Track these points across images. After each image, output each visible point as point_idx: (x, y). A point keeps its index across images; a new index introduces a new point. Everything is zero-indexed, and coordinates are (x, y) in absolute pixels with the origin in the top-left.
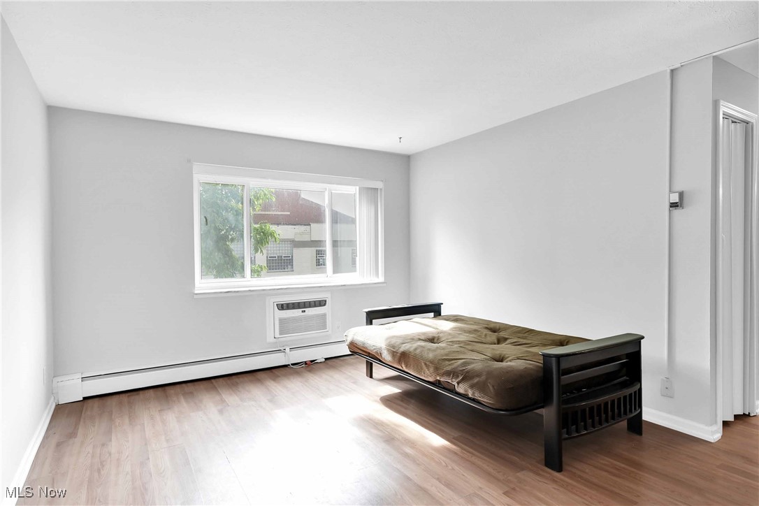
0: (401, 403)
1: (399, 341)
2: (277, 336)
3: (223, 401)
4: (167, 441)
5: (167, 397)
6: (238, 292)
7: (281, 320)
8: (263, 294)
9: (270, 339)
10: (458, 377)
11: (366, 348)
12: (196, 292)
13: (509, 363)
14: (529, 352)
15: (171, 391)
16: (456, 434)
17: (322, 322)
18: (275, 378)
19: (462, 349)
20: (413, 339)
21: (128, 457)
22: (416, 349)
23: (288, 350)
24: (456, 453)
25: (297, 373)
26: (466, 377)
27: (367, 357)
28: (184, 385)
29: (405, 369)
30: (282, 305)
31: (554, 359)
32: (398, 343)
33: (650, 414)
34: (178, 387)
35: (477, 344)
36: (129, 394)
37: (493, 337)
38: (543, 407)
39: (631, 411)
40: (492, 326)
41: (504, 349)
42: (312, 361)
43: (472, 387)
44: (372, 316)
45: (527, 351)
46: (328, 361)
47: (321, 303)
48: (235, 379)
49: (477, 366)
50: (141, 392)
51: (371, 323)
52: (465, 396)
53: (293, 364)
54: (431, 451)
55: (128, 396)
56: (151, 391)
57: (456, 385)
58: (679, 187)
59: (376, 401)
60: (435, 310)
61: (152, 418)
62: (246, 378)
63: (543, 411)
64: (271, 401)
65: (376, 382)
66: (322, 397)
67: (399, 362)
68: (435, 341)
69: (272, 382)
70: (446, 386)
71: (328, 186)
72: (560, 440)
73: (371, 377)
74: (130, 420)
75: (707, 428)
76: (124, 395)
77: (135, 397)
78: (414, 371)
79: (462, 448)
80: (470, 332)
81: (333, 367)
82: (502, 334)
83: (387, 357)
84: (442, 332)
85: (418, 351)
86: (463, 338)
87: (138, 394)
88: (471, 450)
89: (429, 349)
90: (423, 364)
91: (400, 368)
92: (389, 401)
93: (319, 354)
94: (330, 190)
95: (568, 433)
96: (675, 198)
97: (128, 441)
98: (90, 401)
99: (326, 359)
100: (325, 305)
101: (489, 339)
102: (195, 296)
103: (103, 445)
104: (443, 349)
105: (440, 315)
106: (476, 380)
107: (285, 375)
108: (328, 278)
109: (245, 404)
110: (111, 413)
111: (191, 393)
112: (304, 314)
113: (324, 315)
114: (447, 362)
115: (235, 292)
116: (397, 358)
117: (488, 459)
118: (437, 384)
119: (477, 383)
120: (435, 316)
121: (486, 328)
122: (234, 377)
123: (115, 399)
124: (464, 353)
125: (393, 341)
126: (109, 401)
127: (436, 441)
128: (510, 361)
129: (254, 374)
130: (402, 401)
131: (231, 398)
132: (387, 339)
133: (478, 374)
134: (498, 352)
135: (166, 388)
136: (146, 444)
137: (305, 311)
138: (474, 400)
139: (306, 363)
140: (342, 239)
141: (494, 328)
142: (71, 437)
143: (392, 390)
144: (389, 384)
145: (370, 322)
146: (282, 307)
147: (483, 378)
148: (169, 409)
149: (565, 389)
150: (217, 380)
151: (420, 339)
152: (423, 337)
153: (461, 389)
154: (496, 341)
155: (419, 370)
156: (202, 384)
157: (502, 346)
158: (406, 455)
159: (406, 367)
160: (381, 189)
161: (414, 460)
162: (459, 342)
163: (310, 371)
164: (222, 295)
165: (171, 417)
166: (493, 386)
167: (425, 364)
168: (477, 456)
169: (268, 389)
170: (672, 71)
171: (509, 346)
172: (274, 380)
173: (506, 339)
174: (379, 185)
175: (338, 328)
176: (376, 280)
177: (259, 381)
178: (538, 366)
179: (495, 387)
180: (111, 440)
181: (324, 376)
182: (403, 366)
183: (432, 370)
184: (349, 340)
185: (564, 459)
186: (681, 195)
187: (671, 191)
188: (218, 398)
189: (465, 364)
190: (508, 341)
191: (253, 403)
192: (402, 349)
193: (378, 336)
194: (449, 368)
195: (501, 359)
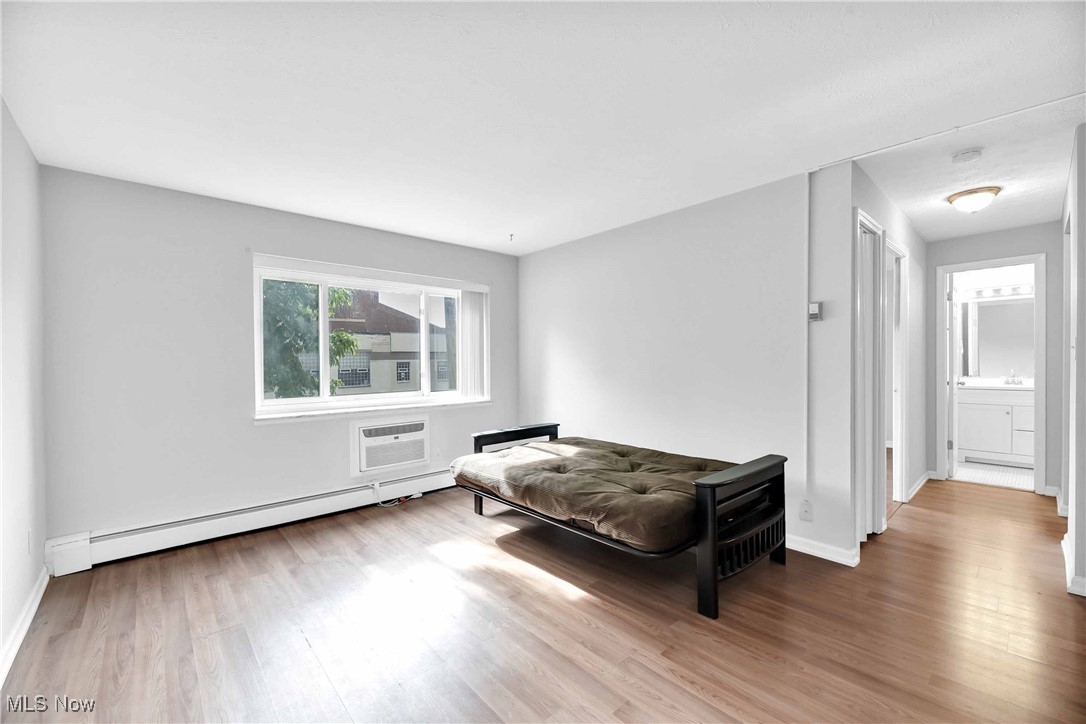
0: (521, 545)
1: (521, 472)
2: (364, 468)
3: (296, 557)
4: (219, 621)
5: (217, 556)
6: (313, 416)
7: (369, 450)
8: (347, 417)
9: (355, 473)
10: (598, 515)
11: (480, 481)
12: (257, 417)
13: (654, 495)
14: (672, 480)
15: (222, 547)
16: (592, 580)
17: (418, 450)
18: (362, 521)
19: (597, 480)
20: (536, 469)
21: (160, 651)
22: (543, 482)
23: (377, 485)
24: (597, 606)
25: (390, 513)
26: (610, 514)
27: (476, 490)
28: (240, 538)
29: (530, 506)
30: (370, 430)
31: (709, 490)
32: (520, 475)
33: (794, 541)
34: (232, 543)
35: (612, 473)
36: (161, 556)
37: (624, 463)
38: (696, 545)
39: (773, 544)
40: (619, 449)
41: (641, 477)
42: (406, 497)
43: (617, 526)
44: (481, 443)
45: (669, 479)
46: (426, 496)
47: (419, 427)
48: (309, 526)
49: (620, 501)
50: (179, 552)
51: (481, 451)
52: (608, 538)
53: (384, 503)
54: (567, 605)
55: (160, 558)
56: (194, 549)
57: (596, 525)
58: (817, 297)
59: (490, 544)
60: (550, 432)
61: (196, 588)
62: (325, 523)
63: (695, 550)
64: (359, 552)
65: (487, 520)
66: (424, 543)
67: (523, 498)
68: (562, 470)
69: (359, 526)
70: (582, 525)
71: (424, 288)
72: (716, 582)
73: (481, 513)
74: (163, 593)
75: (847, 552)
76: (154, 557)
77: (170, 559)
78: (542, 507)
79: (601, 598)
80: (598, 457)
81: (433, 504)
82: (634, 459)
83: (506, 491)
84: (567, 459)
85: (546, 484)
86: (593, 465)
87: (174, 555)
88: (613, 600)
89: (559, 482)
90: (553, 500)
91: (524, 505)
92: (506, 543)
93: (415, 489)
94: (427, 294)
95: (723, 573)
96: (814, 309)
97: (160, 627)
98: (103, 569)
99: (424, 494)
100: (422, 429)
101: (621, 466)
102: (256, 423)
103: (122, 636)
104: (576, 480)
105: (556, 437)
106: (622, 518)
107: (375, 517)
108: (423, 397)
109: (326, 559)
110: (134, 585)
111: (251, 549)
112: (397, 441)
113: (421, 442)
114: (584, 498)
115: (309, 416)
116: (519, 494)
117: (635, 611)
118: (571, 523)
119: (625, 521)
120: (551, 440)
121: (613, 452)
122: (308, 523)
123: (141, 564)
124: (601, 485)
125: (514, 472)
126: (132, 567)
127: (572, 592)
128: (655, 492)
129: (335, 517)
130: (522, 542)
131: (307, 552)
132: (506, 470)
133: (623, 511)
134: (638, 482)
135: (216, 543)
136: (188, 629)
137: (397, 438)
138: (617, 541)
139: (399, 500)
140: (440, 351)
141: (623, 452)
142: (71, 628)
143: (507, 528)
144: (504, 522)
145: (478, 448)
146: (369, 433)
147: (631, 516)
148: (221, 573)
149: (721, 520)
150: (286, 528)
151: (544, 469)
152: (546, 467)
153: (602, 529)
154: (629, 468)
155: (549, 507)
156: (265, 536)
157: (637, 473)
158: (540, 615)
159: (532, 503)
160: (487, 294)
161: (549, 620)
162: (589, 471)
163: (405, 510)
164: (292, 421)
165: (223, 585)
166: (644, 525)
167: (557, 500)
168: (623, 608)
169: (354, 537)
170: (811, 174)
171: (645, 473)
172: (361, 524)
173: (640, 465)
174: (485, 289)
175: (438, 455)
176: (480, 399)
177: (342, 526)
178: (687, 498)
179: (647, 527)
180: (134, 627)
181: (425, 516)
182: (528, 502)
183: (565, 506)
184: (457, 471)
185: (721, 603)
186: (821, 305)
187: (810, 302)
188: (288, 553)
189: (607, 499)
190: (643, 468)
191: (336, 557)
192: (525, 483)
193: (492, 466)
194: (587, 505)
195: (643, 491)
